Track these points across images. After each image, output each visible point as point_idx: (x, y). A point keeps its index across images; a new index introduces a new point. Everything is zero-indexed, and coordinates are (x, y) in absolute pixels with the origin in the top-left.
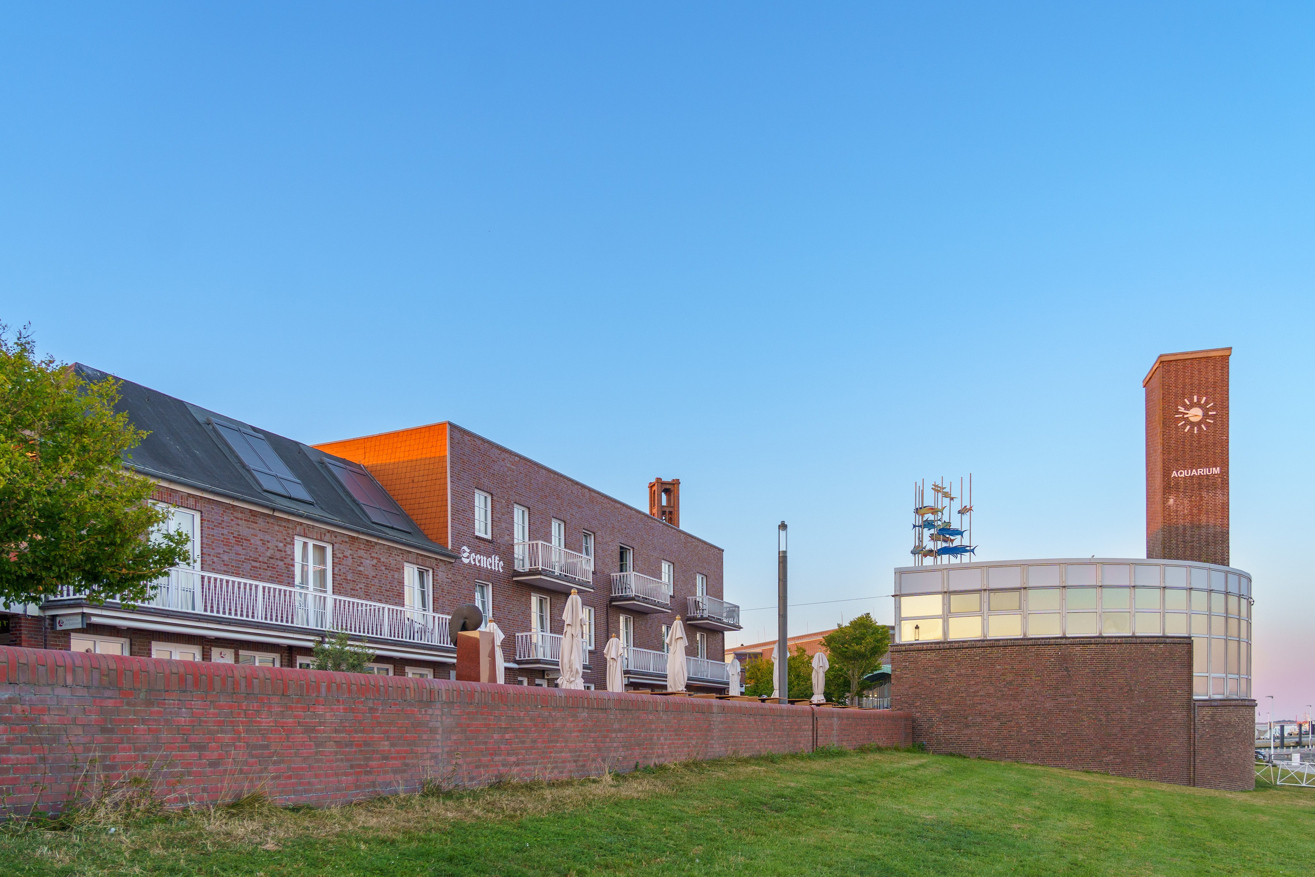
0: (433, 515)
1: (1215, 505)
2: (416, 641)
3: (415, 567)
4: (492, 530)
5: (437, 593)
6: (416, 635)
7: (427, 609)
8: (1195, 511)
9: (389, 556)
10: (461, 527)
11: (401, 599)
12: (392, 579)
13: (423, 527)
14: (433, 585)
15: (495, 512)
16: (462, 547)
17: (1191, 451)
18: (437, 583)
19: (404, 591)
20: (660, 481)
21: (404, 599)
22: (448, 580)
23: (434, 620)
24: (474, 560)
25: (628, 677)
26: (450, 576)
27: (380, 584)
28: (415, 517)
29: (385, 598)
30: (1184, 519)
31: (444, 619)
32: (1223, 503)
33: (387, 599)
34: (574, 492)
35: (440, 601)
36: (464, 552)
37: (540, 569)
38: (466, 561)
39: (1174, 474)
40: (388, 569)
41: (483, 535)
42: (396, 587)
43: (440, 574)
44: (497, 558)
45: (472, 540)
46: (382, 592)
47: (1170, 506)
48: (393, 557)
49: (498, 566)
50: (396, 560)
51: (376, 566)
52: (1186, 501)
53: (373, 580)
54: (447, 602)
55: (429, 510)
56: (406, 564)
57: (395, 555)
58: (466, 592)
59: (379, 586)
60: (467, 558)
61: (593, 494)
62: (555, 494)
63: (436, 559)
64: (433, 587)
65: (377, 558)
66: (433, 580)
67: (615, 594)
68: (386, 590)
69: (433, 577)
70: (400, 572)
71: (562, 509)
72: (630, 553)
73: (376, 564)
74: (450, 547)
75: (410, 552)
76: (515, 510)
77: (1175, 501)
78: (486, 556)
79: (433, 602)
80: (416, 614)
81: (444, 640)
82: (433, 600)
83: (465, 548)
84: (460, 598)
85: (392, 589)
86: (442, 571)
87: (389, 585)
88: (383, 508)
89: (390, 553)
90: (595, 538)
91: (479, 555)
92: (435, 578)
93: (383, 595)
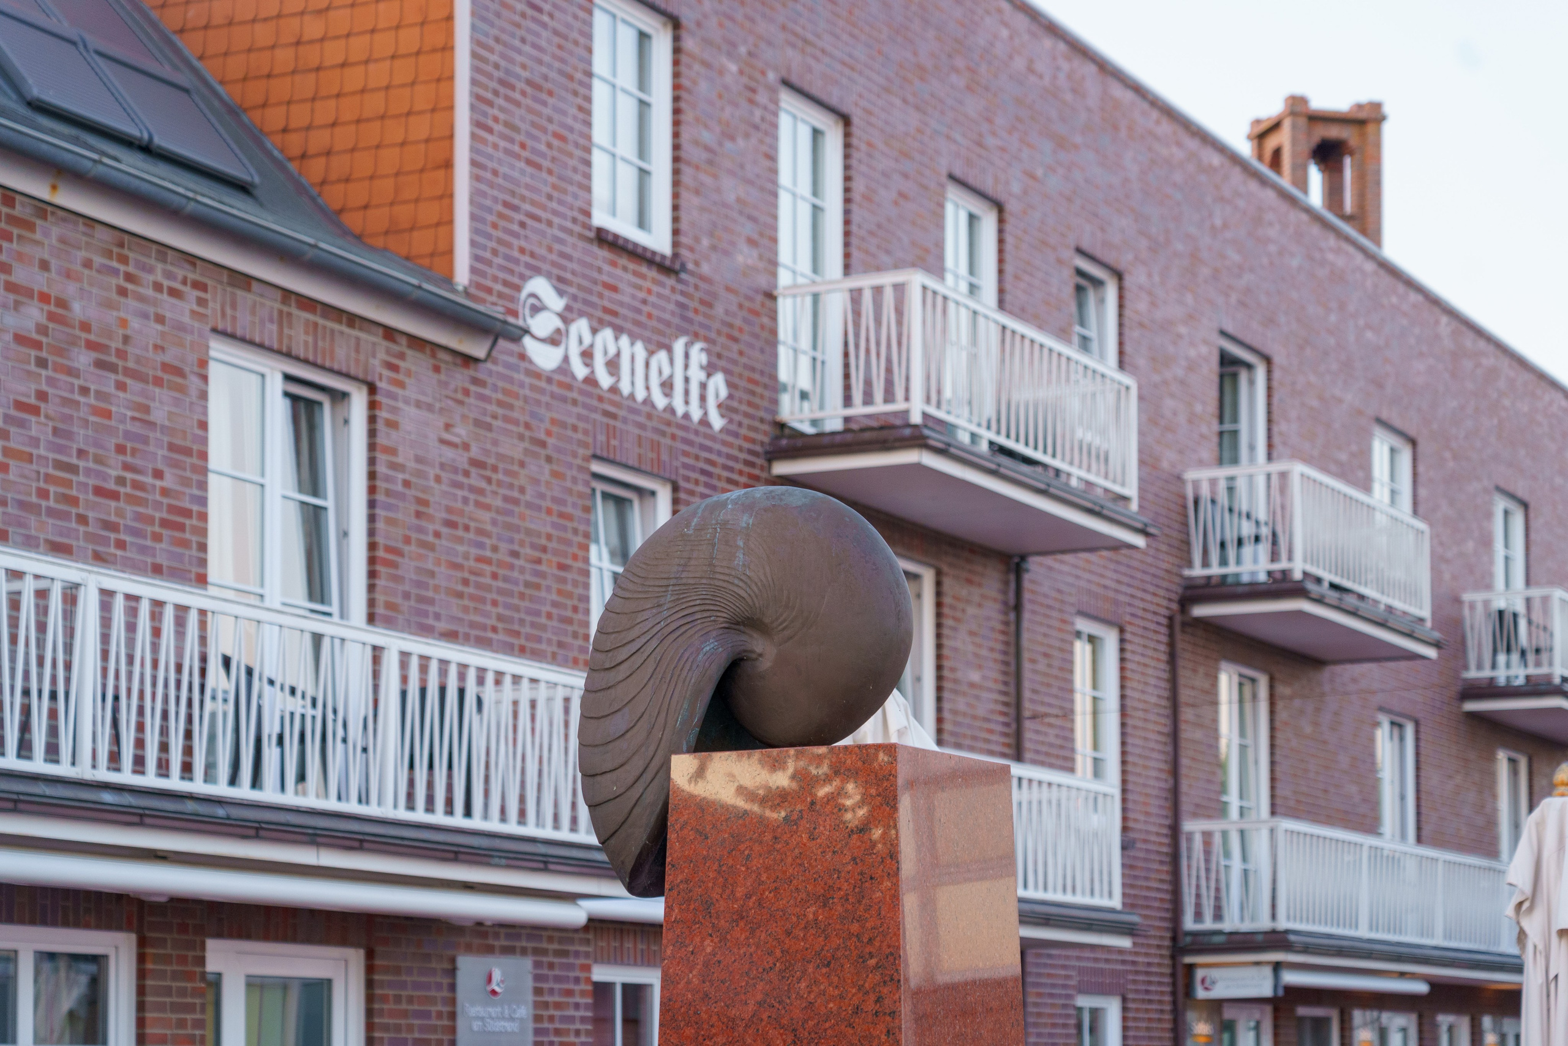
0: (375, 103)
2: (269, 794)
3: (274, 371)
4: (675, 208)
5: (390, 521)
6: (271, 754)
7: (334, 609)
9: (123, 292)
10: (518, 170)
11: (185, 544)
12: (136, 428)
13: (316, 169)
14: (372, 475)
15: (688, 116)
16: (524, 278)
18: (394, 466)
19: (203, 501)
20: (1299, 108)
21: (203, 547)
22: (449, 453)
23: (376, 675)
24: (587, 355)
25: (1277, 967)
26: (462, 432)
27: (60, 449)
28: (274, 118)
29: (90, 537)
31: (434, 668)
33: (105, 541)
34: (1040, 67)
35: (408, 567)
36: (536, 309)
37: (916, 418)
38: (545, 358)
40: (112, 368)
41: (624, 227)
42: (158, 474)
43: (410, 417)
44: (698, 356)
45: (577, 249)
46: (74, 501)
48: (141, 298)
49: (703, 398)
50: (160, 319)
51: (38, 345)
53: (22, 424)
54: (444, 577)
55: (354, 78)
56: (218, 349)
57: (158, 287)
58: (542, 524)
59: (59, 465)
60: (554, 340)
61: (1118, 91)
62: (960, 62)
63: (390, 333)
64: (372, 490)
65: (44, 298)
66: (372, 447)
67: (1206, 564)
68: (99, 491)
69: (372, 433)
70: (182, 389)
71: (990, 141)
72: (1252, 382)
73: (42, 330)
74: (462, 275)
75: (245, 281)
76: (785, 122)
78: (647, 341)
79: (372, 574)
80: (270, 634)
81: (430, 785)
82: (372, 560)
83: (540, 286)
84: (515, 554)
85: (137, 485)
86: (418, 405)
87: (116, 460)
88: (94, 42)
89: (129, 277)
90: (1121, 297)
91: (607, 334)
92: (381, 440)
93: (82, 519)
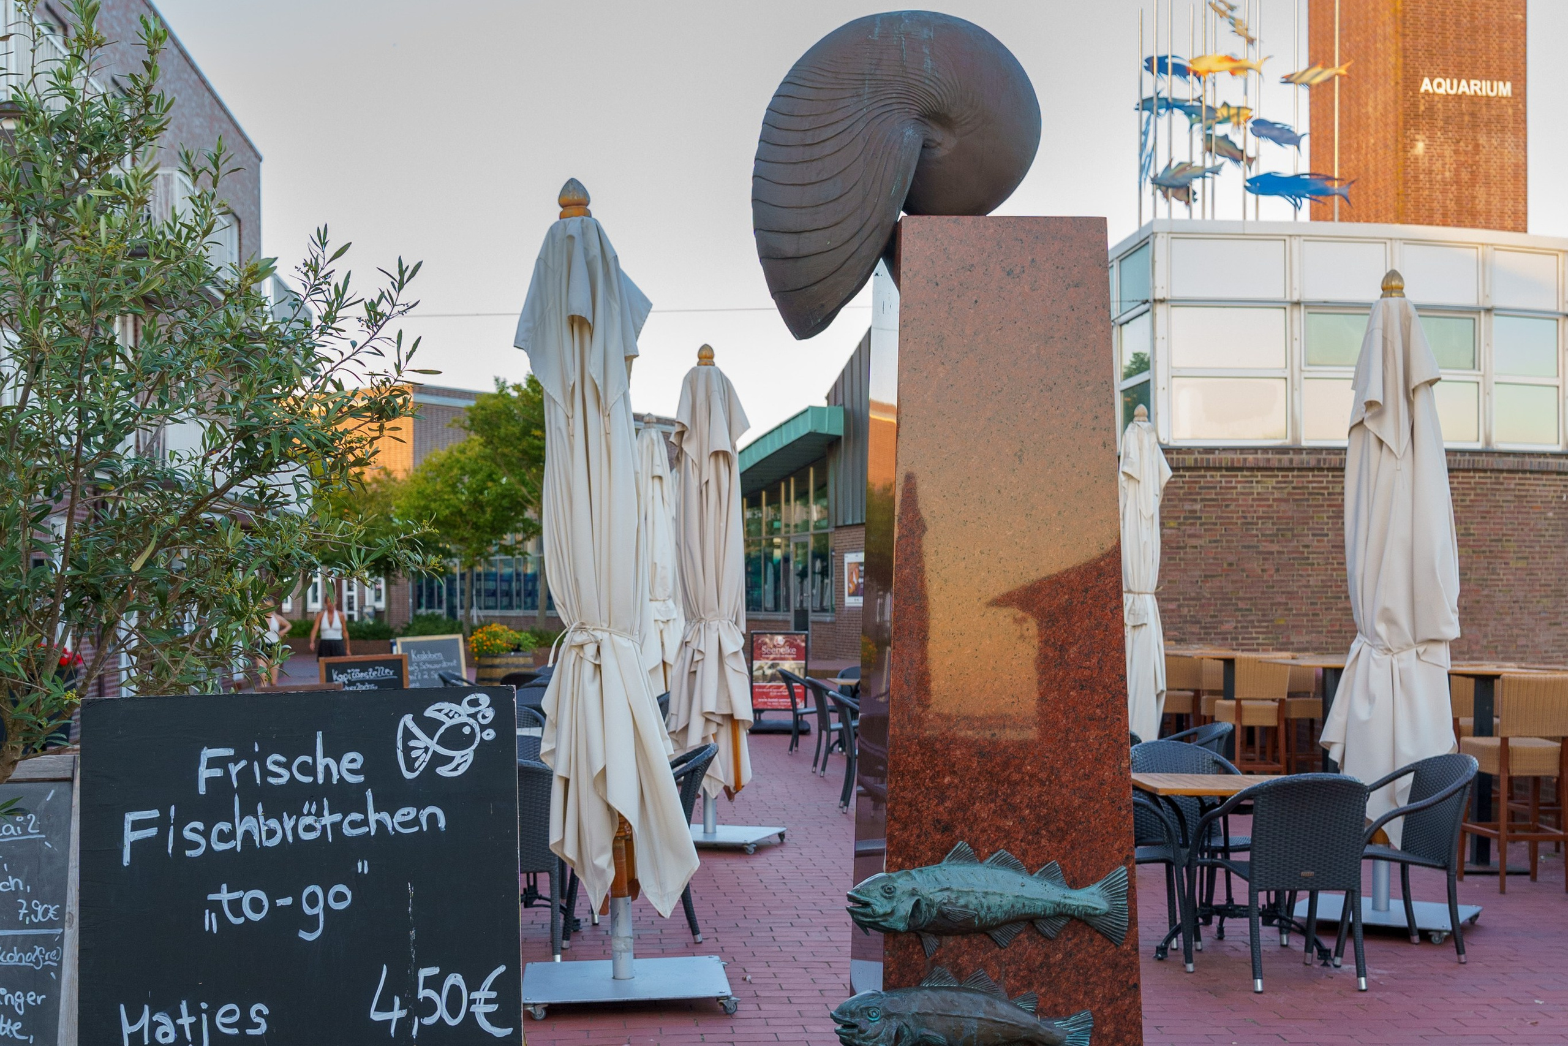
1: (1502, 168)
8: (1465, 176)
17: (1458, 38)
30: (1444, 192)
32: (1517, 165)
39: (1426, 85)
47: (1416, 158)
52: (1448, 151)
77: (1428, 147)
